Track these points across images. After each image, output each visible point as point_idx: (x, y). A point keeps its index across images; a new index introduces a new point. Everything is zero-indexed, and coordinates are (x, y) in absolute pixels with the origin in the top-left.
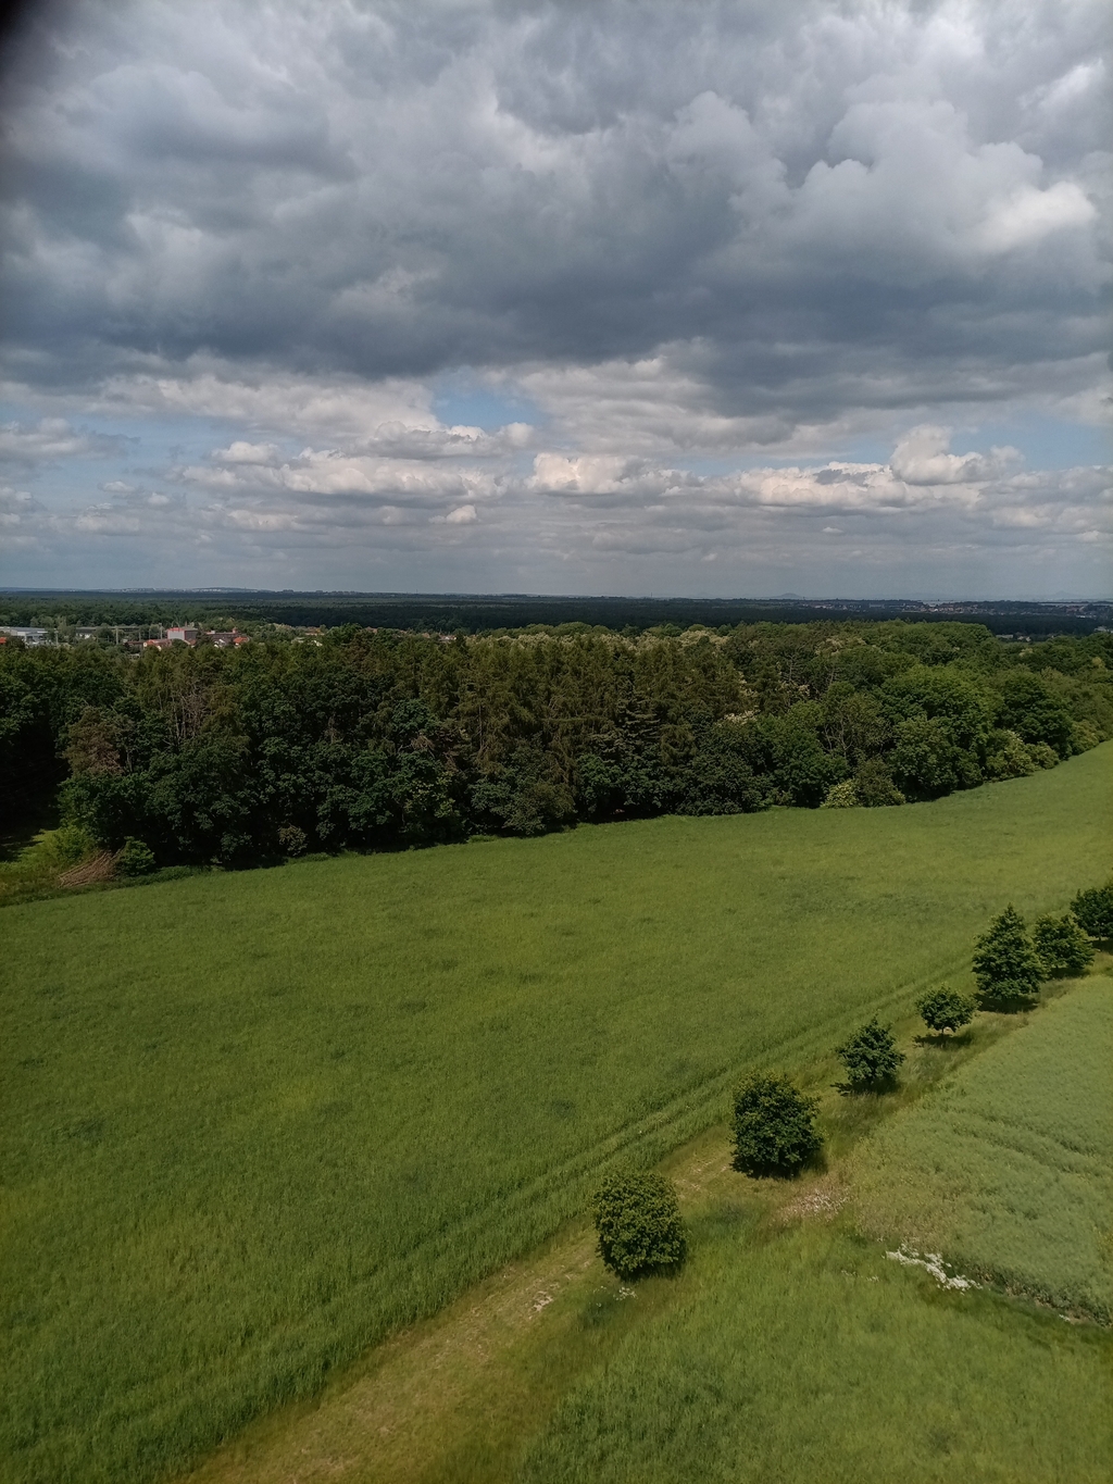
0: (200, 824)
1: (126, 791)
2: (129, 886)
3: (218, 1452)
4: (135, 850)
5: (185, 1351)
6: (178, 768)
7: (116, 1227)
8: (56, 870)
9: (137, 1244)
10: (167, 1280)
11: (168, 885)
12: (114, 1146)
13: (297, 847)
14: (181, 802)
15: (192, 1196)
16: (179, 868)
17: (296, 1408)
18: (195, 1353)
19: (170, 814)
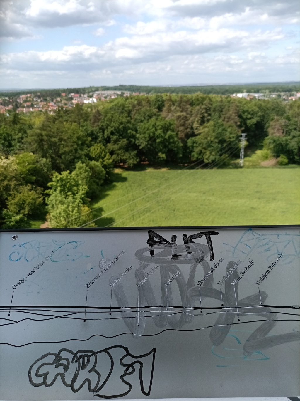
1: (283, 141)
2: (279, 168)
8: (260, 161)
11: (290, 169)
14: (298, 146)
16: (294, 165)
19: (294, 149)
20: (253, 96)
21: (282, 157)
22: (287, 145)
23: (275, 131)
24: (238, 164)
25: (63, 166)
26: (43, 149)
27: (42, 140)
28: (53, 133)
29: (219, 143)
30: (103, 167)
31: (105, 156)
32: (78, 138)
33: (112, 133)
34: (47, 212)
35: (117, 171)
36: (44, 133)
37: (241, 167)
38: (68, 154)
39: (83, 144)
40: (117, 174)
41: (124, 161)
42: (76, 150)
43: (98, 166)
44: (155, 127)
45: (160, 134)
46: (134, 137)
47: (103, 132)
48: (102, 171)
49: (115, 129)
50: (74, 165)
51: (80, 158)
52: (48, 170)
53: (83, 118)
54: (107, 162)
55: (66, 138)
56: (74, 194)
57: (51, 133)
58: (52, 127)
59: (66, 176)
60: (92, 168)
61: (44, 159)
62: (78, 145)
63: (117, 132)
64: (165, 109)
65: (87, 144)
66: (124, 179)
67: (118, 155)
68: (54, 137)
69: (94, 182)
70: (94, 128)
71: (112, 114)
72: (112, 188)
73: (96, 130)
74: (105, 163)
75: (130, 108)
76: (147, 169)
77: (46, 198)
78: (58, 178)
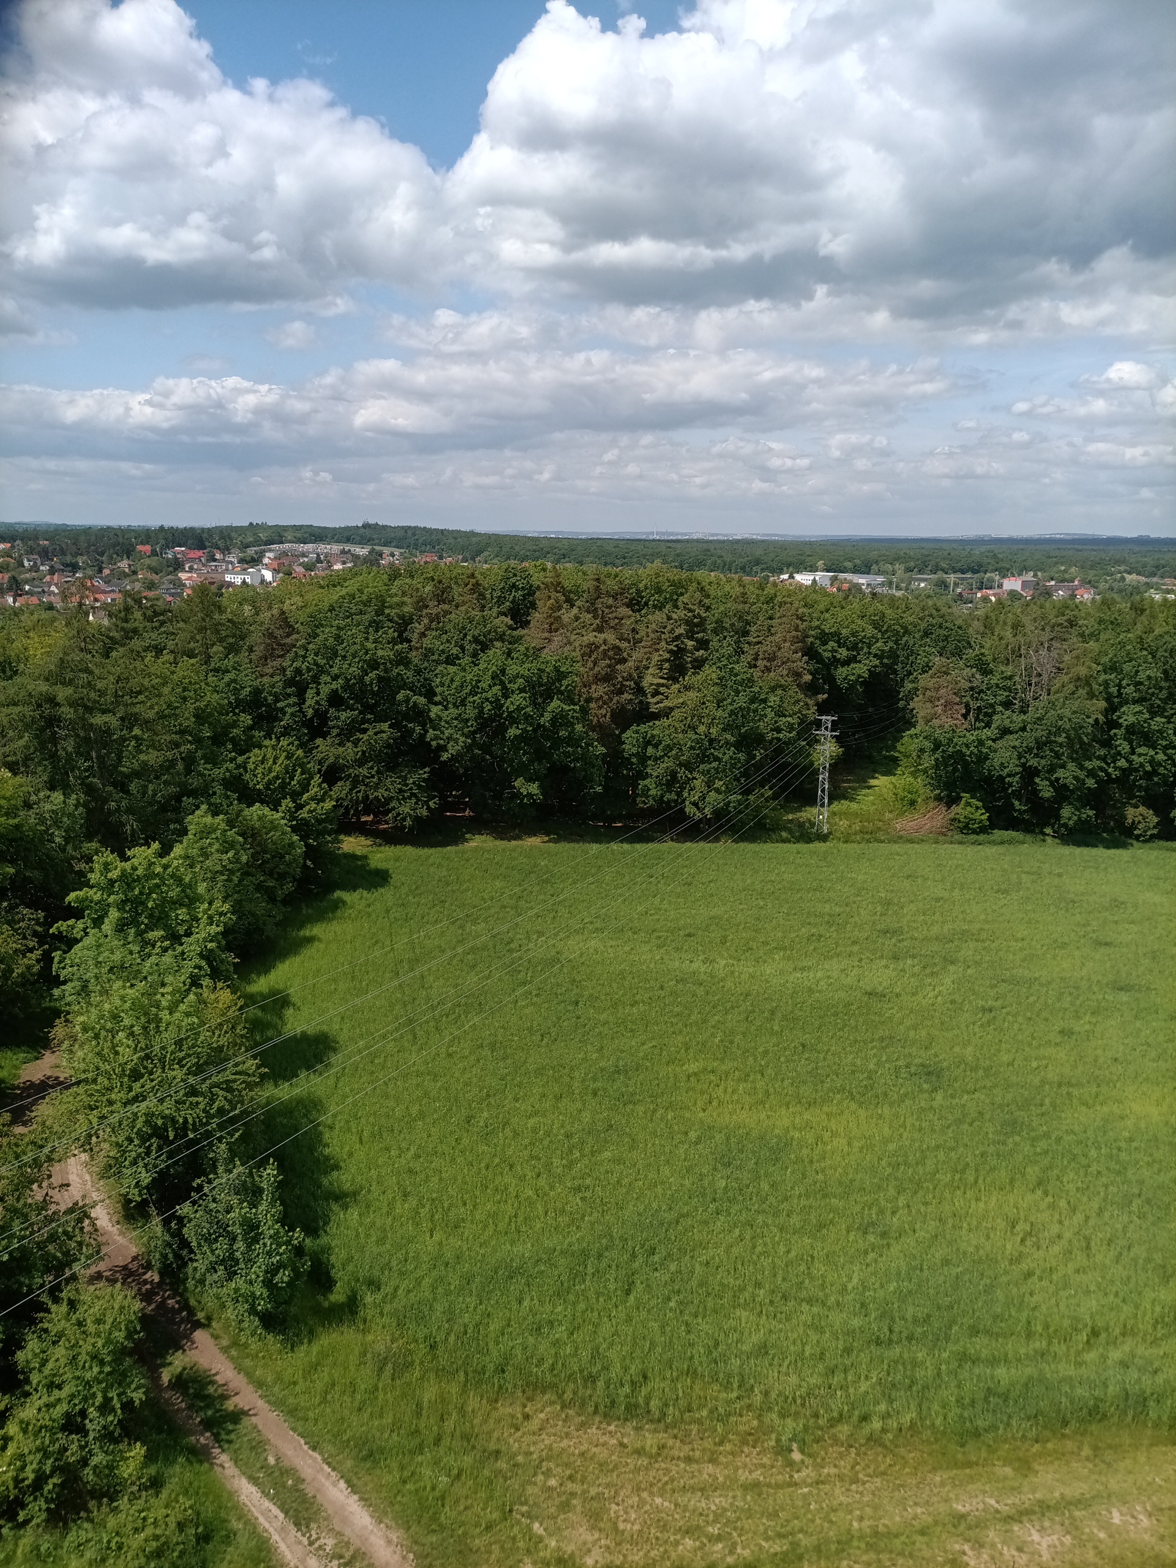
0: (1040, 791)
1: (967, 746)
2: (961, 843)
3: (1063, 1436)
4: (970, 808)
5: (1029, 1323)
6: (1023, 729)
7: (957, 1177)
8: (891, 816)
9: (978, 1200)
10: (1009, 1247)
11: (1001, 849)
12: (953, 1096)
13: (1145, 831)
14: (1023, 765)
15: (1032, 1172)
16: (1014, 834)
17: (1149, 1432)
18: (1039, 1328)
19: (1009, 775)
20: (850, 582)
21: (968, 804)
22: (982, 758)
23: (939, 710)
24: (812, 824)
25: (131, 824)
26: (53, 756)
27: (52, 721)
28: (102, 693)
29: (738, 745)
30: (294, 829)
31: (305, 787)
32: (200, 717)
33: (335, 700)
34: (57, 1013)
35: (351, 844)
36: (62, 693)
37: (823, 838)
38: (157, 778)
39: (218, 739)
40: (353, 857)
41: (379, 808)
42: (190, 761)
43: (275, 828)
44: (502, 683)
45: (519, 709)
46: (419, 715)
47: (301, 694)
48: (291, 845)
49: (347, 687)
50: (180, 821)
51: (203, 793)
52: (67, 840)
53: (221, 640)
54: (310, 812)
55: (151, 714)
56: (175, 938)
57: (92, 695)
58: (97, 672)
59: (145, 863)
60: (250, 834)
61: (57, 797)
62: (198, 741)
63: (357, 699)
64: (537, 617)
65: (233, 740)
66: (379, 878)
67: (356, 782)
68: (104, 712)
69: (259, 887)
70: (266, 680)
71: (339, 628)
72: (332, 911)
73: (273, 686)
74: (304, 814)
75: (407, 609)
76: (466, 840)
77: (57, 955)
78: (114, 874)
